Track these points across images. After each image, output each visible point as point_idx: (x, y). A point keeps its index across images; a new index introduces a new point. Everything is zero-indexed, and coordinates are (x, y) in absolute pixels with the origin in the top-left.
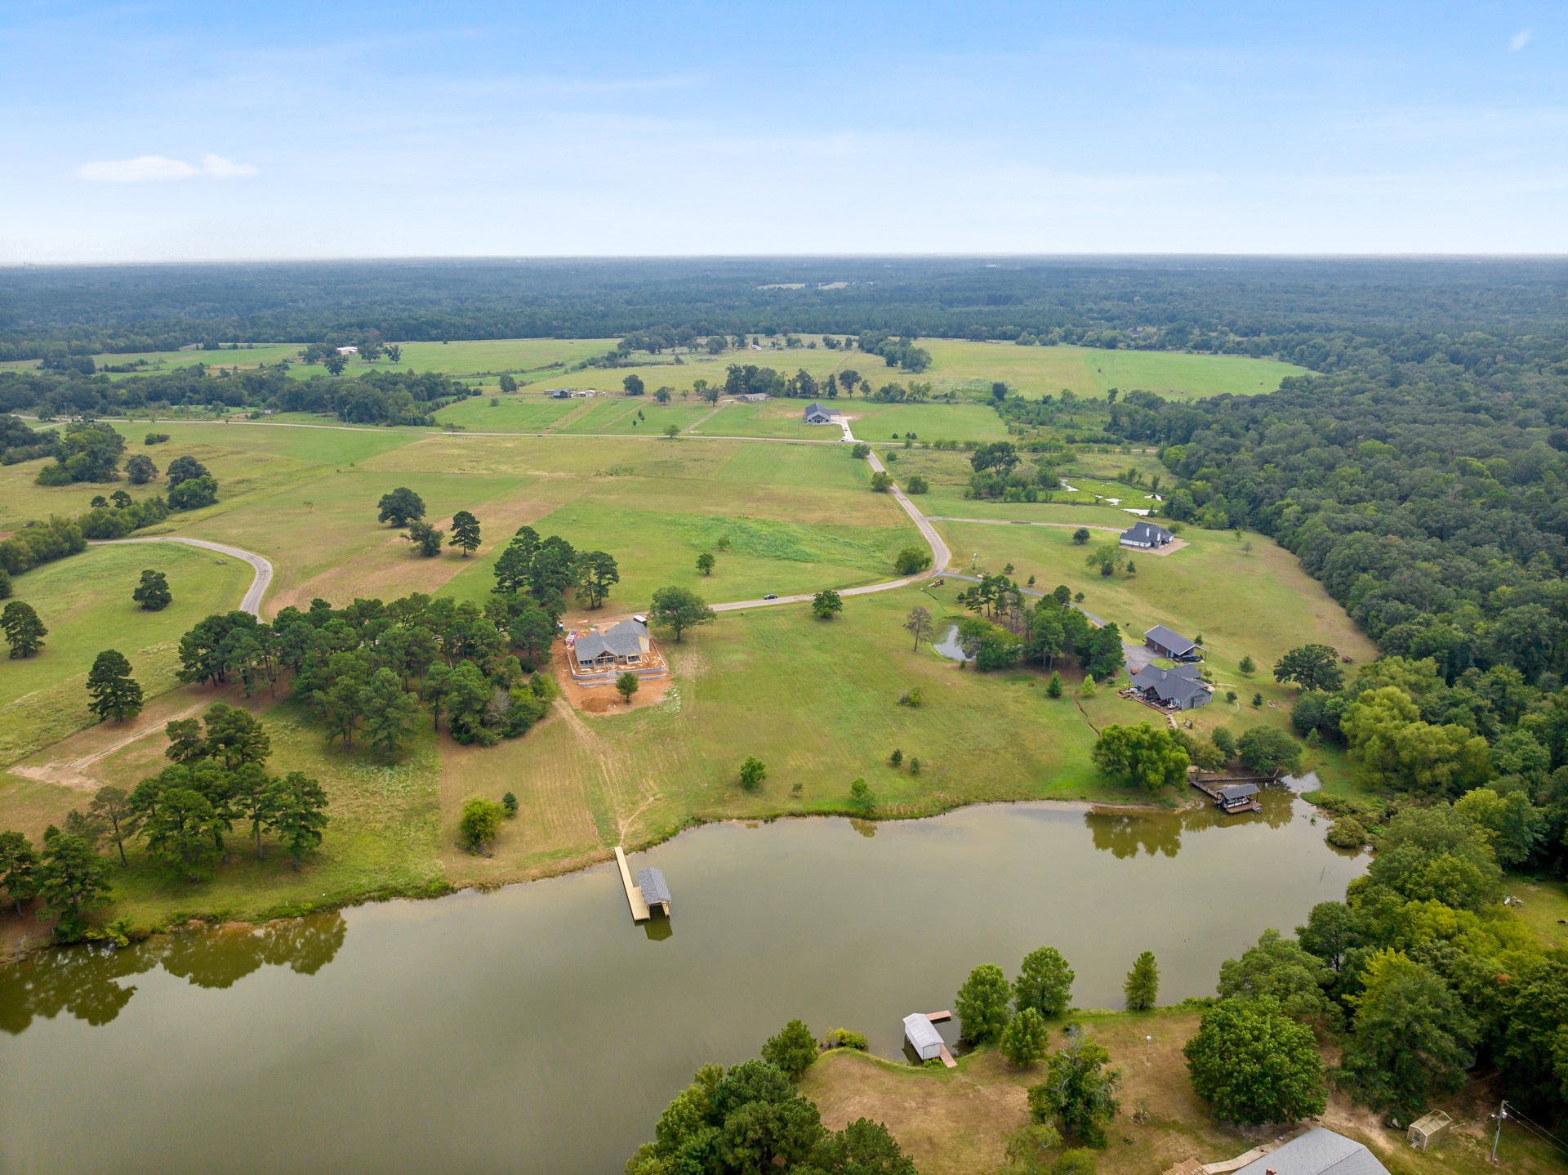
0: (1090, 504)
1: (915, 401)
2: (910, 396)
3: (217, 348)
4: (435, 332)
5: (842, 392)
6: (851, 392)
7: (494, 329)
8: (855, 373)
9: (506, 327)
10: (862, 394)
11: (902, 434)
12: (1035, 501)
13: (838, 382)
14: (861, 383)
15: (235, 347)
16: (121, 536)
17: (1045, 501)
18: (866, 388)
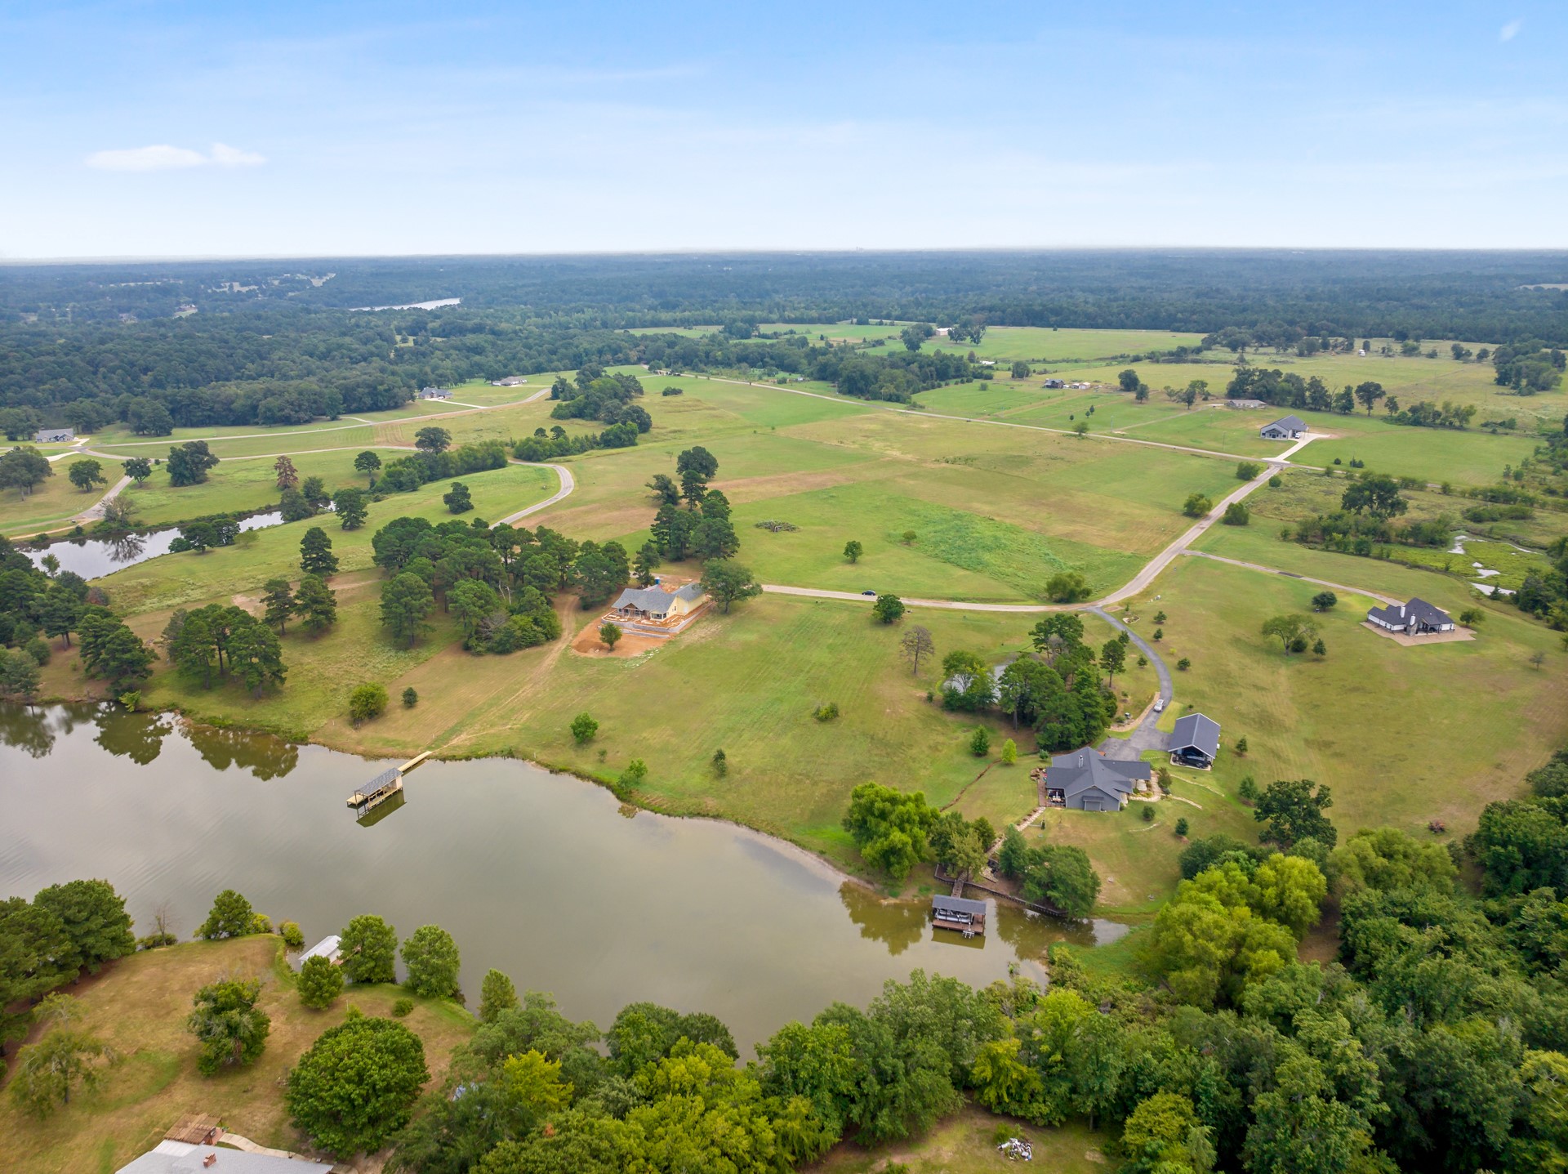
0: (1436, 570)
1: (1451, 426)
2: (1445, 419)
3: (867, 323)
4: (1054, 319)
5: (1359, 407)
6: (1370, 408)
7: (1114, 319)
8: (1378, 387)
9: (1127, 318)
10: (1386, 412)
11: (1346, 460)
12: (1367, 555)
13: (1354, 396)
14: (1385, 399)
15: (881, 324)
16: (539, 460)
17: (1379, 558)
18: (1392, 405)
